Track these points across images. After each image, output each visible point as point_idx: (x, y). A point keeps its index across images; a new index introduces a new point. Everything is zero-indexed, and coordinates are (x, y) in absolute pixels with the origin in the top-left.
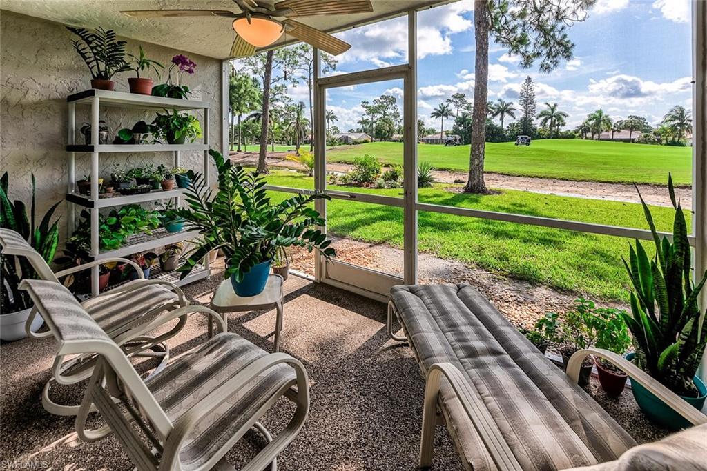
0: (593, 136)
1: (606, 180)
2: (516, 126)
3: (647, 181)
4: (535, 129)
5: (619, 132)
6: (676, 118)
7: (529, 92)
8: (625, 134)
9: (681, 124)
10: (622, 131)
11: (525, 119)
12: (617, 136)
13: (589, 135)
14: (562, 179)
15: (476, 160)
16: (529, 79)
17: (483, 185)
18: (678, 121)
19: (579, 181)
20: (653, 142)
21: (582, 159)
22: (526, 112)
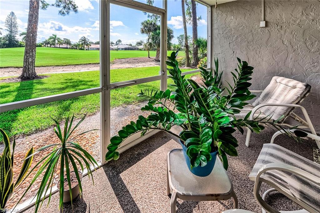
0: (51, 46)
1: (76, 64)
2: (3, 39)
3: (90, 63)
4: (17, 42)
5: (62, 45)
6: (83, 40)
7: (13, 20)
8: (65, 46)
9: (85, 43)
10: (63, 44)
11: (10, 35)
12: (61, 46)
13: (49, 45)
14: (56, 66)
15: (30, 59)
16: (13, 13)
17: (35, 73)
18: (83, 42)
19: (65, 66)
20: (75, 49)
21: (59, 56)
22: (11, 32)
